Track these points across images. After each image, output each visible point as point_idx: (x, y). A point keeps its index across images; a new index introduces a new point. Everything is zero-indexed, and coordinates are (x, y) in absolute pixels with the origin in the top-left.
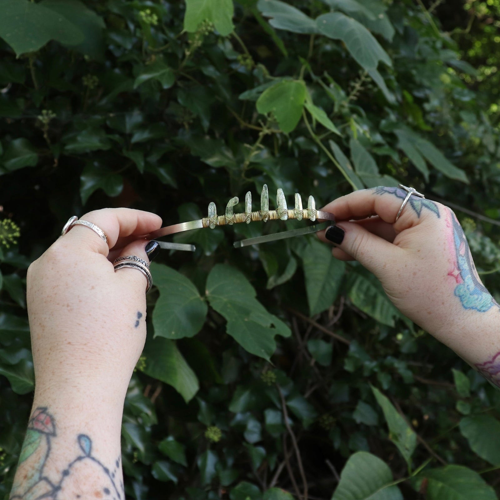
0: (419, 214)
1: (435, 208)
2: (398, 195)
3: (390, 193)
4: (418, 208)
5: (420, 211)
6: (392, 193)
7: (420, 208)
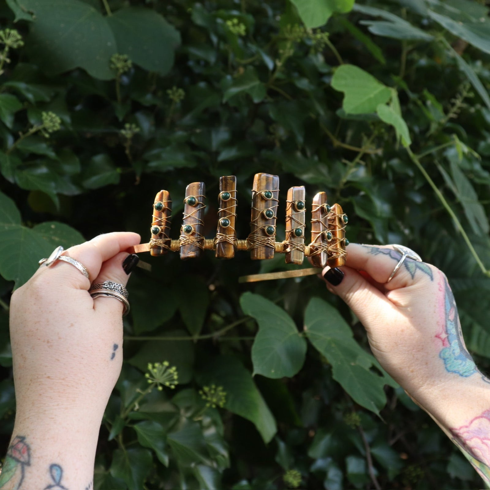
0: (413, 276)
1: (429, 271)
2: (393, 256)
3: (384, 254)
4: (412, 270)
5: (414, 273)
6: (387, 254)
7: (414, 270)
